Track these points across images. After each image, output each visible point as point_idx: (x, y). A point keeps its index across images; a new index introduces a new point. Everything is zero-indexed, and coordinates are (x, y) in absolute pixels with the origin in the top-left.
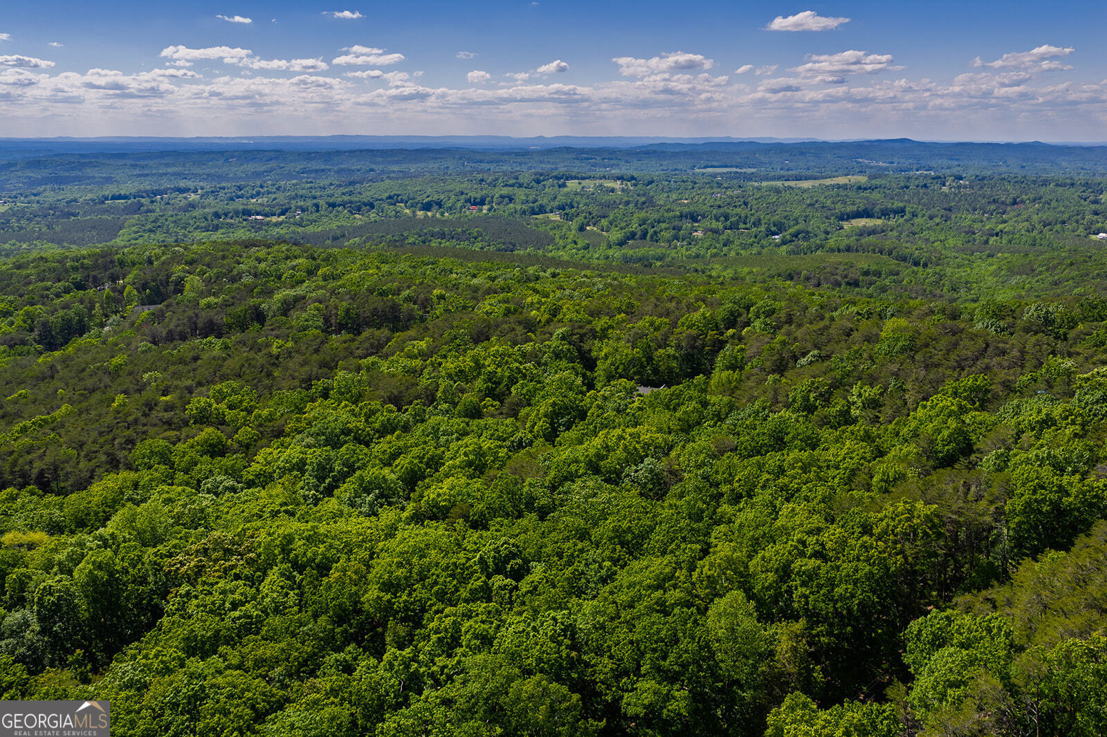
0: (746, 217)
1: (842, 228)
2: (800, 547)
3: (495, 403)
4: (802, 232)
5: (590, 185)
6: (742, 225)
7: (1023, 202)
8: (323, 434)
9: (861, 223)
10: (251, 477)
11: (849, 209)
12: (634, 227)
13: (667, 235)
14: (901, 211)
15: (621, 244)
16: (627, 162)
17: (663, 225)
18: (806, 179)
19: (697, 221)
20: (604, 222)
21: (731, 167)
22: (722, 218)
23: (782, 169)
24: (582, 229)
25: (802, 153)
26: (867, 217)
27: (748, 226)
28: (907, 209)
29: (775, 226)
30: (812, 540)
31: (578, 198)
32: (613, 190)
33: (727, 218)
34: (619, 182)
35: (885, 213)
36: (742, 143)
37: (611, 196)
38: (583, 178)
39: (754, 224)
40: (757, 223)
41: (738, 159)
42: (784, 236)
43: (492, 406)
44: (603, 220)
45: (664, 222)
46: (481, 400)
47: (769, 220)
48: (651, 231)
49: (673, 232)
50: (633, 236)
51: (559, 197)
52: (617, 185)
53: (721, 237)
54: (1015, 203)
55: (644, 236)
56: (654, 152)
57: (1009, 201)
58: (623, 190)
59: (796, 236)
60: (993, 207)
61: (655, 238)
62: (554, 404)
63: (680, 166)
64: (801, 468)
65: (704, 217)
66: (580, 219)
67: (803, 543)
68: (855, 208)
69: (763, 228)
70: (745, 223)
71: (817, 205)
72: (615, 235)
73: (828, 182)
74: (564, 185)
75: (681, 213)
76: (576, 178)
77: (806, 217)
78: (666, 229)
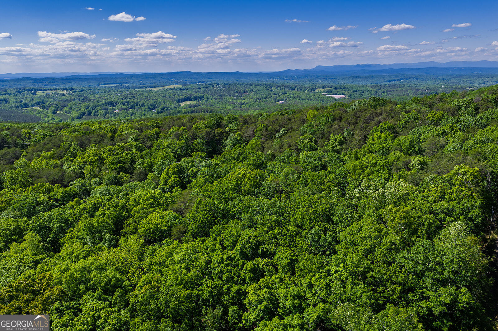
0: (137, 103)
1: (180, 105)
3: (127, 175)
4: (165, 108)
5: (50, 93)
6: (136, 107)
7: (247, 92)
9: (188, 103)
11: (181, 97)
12: (83, 110)
13: (102, 112)
14: (202, 97)
15: (79, 118)
16: (63, 83)
17: (99, 108)
18: (154, 87)
19: (114, 106)
20: (66, 109)
21: (117, 84)
22: (126, 104)
23: (140, 84)
24: (54, 112)
25: (147, 78)
26: (190, 101)
27: (139, 107)
28: (205, 96)
29: (151, 106)
31: (46, 99)
32: (64, 95)
33: (128, 104)
34: (65, 91)
35: (196, 99)
36: (117, 74)
37: (63, 97)
38: (45, 90)
39: (141, 105)
40: (143, 105)
41: (118, 81)
42: (158, 110)
43: (125, 176)
44: (65, 108)
45: (98, 107)
46: (118, 174)
47: (148, 103)
48: (93, 112)
49: (104, 111)
50: (84, 114)
51: (34, 100)
52: (65, 92)
53: (129, 112)
54: (244, 92)
55: (90, 114)
56: (76, 78)
57: (242, 91)
58: (69, 94)
59: (163, 110)
60: (237, 94)
61: (96, 115)
63: (91, 84)
65: (117, 104)
66: (52, 108)
68: (184, 97)
69: (146, 107)
70: (137, 105)
71: (167, 97)
72: (75, 114)
73: (166, 88)
74: (34, 94)
75: (105, 102)
76: (40, 90)
77: (164, 101)
78: (101, 110)
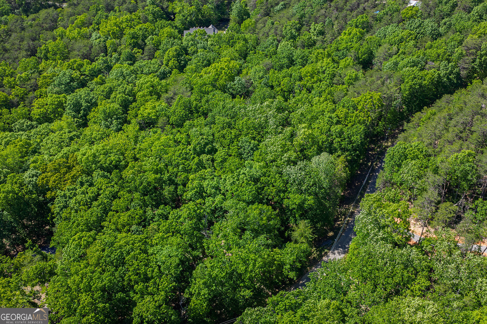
2: (331, 120)
3: (139, 51)
8: (62, 84)
10: (38, 117)
30: (333, 115)
43: (138, 52)
46: (132, 50)
62: (176, 50)
64: (310, 76)
67: (330, 117)
